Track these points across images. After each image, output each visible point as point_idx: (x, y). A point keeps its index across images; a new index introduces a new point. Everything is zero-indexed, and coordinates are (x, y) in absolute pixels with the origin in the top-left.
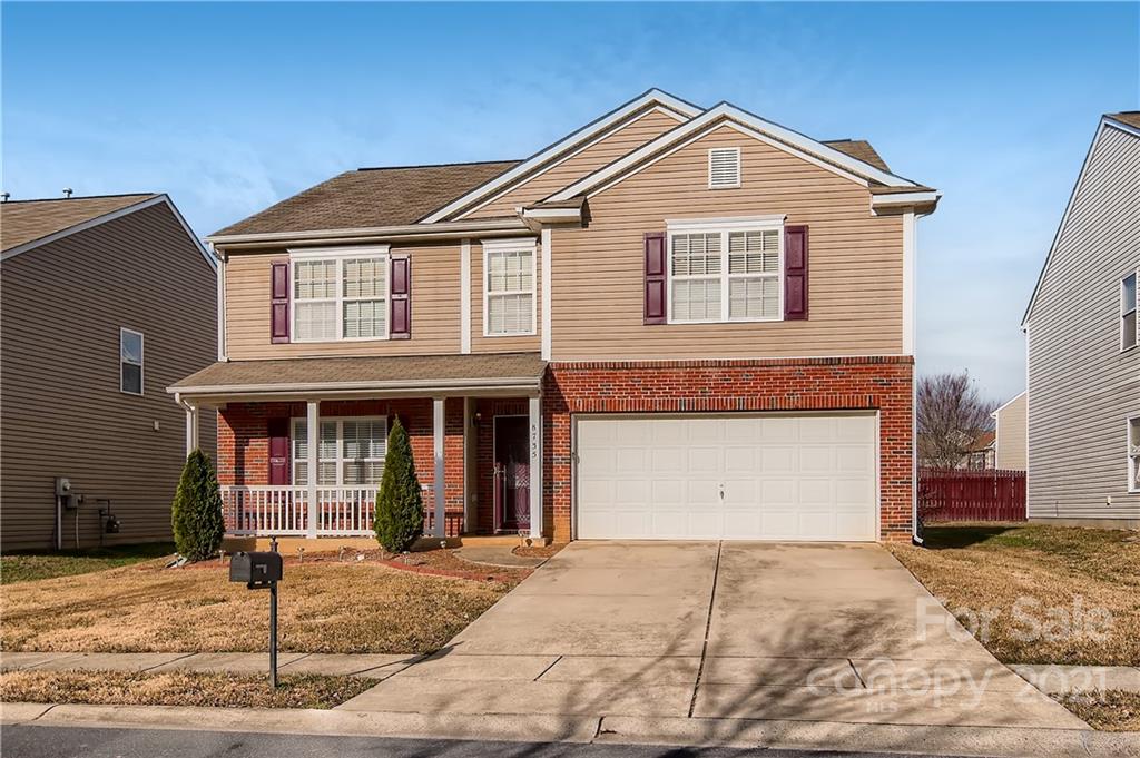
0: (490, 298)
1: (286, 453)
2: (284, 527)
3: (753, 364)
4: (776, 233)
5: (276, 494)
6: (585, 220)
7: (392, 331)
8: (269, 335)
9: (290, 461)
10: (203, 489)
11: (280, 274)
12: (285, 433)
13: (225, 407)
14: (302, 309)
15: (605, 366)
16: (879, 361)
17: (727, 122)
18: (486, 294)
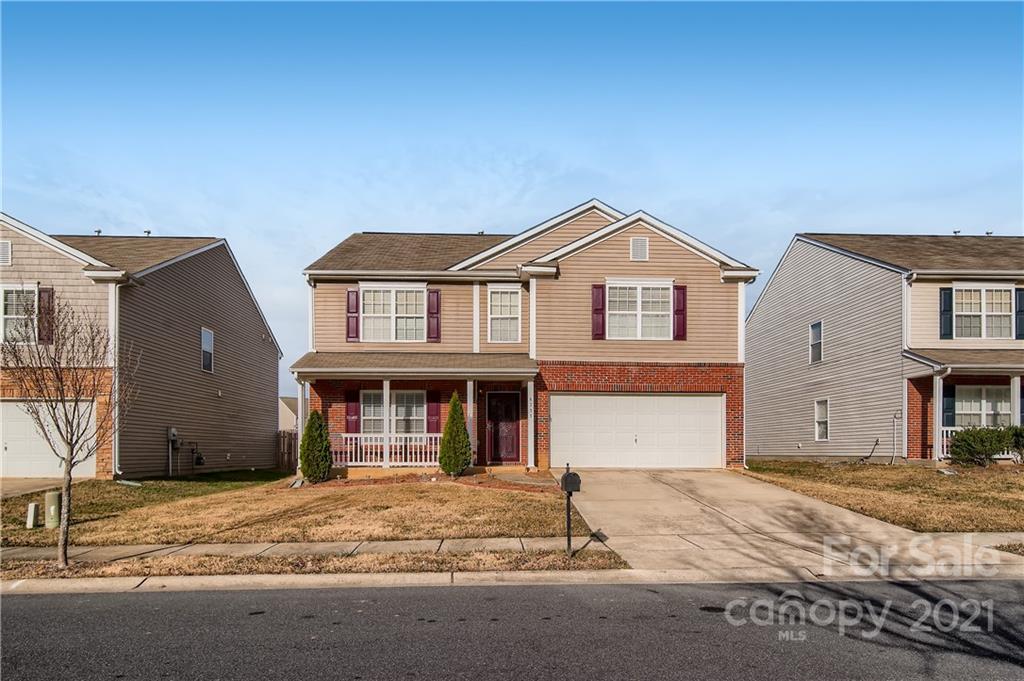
0: (492, 319)
1: (357, 413)
2: (356, 460)
3: (656, 365)
4: (668, 289)
5: (351, 439)
6: (556, 276)
7: (428, 337)
8: (345, 336)
9: (359, 418)
10: (321, 435)
11: (353, 297)
12: (356, 400)
13: (314, 382)
14: (366, 320)
15: (570, 363)
16: (726, 365)
17: (641, 222)
18: (489, 317)
